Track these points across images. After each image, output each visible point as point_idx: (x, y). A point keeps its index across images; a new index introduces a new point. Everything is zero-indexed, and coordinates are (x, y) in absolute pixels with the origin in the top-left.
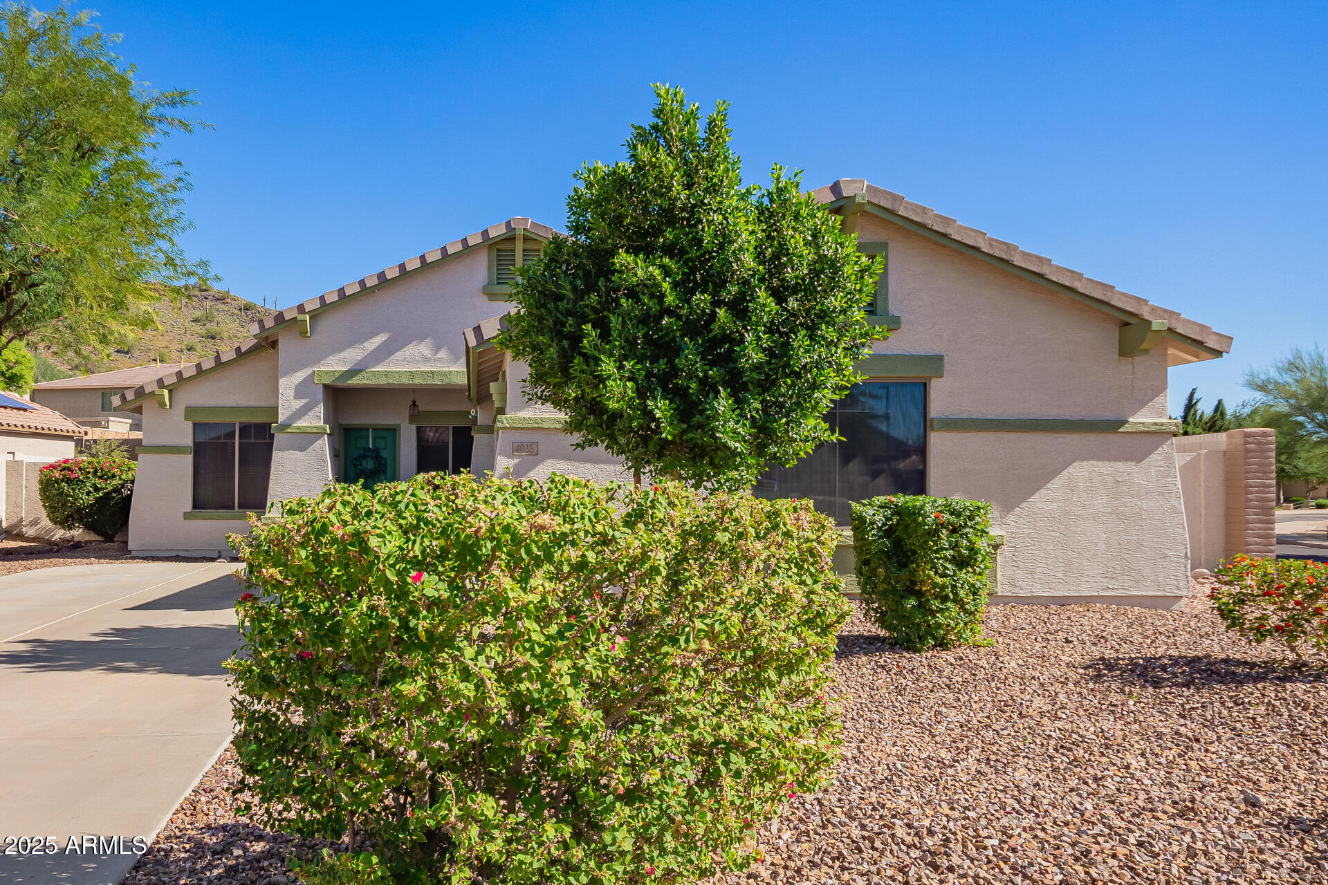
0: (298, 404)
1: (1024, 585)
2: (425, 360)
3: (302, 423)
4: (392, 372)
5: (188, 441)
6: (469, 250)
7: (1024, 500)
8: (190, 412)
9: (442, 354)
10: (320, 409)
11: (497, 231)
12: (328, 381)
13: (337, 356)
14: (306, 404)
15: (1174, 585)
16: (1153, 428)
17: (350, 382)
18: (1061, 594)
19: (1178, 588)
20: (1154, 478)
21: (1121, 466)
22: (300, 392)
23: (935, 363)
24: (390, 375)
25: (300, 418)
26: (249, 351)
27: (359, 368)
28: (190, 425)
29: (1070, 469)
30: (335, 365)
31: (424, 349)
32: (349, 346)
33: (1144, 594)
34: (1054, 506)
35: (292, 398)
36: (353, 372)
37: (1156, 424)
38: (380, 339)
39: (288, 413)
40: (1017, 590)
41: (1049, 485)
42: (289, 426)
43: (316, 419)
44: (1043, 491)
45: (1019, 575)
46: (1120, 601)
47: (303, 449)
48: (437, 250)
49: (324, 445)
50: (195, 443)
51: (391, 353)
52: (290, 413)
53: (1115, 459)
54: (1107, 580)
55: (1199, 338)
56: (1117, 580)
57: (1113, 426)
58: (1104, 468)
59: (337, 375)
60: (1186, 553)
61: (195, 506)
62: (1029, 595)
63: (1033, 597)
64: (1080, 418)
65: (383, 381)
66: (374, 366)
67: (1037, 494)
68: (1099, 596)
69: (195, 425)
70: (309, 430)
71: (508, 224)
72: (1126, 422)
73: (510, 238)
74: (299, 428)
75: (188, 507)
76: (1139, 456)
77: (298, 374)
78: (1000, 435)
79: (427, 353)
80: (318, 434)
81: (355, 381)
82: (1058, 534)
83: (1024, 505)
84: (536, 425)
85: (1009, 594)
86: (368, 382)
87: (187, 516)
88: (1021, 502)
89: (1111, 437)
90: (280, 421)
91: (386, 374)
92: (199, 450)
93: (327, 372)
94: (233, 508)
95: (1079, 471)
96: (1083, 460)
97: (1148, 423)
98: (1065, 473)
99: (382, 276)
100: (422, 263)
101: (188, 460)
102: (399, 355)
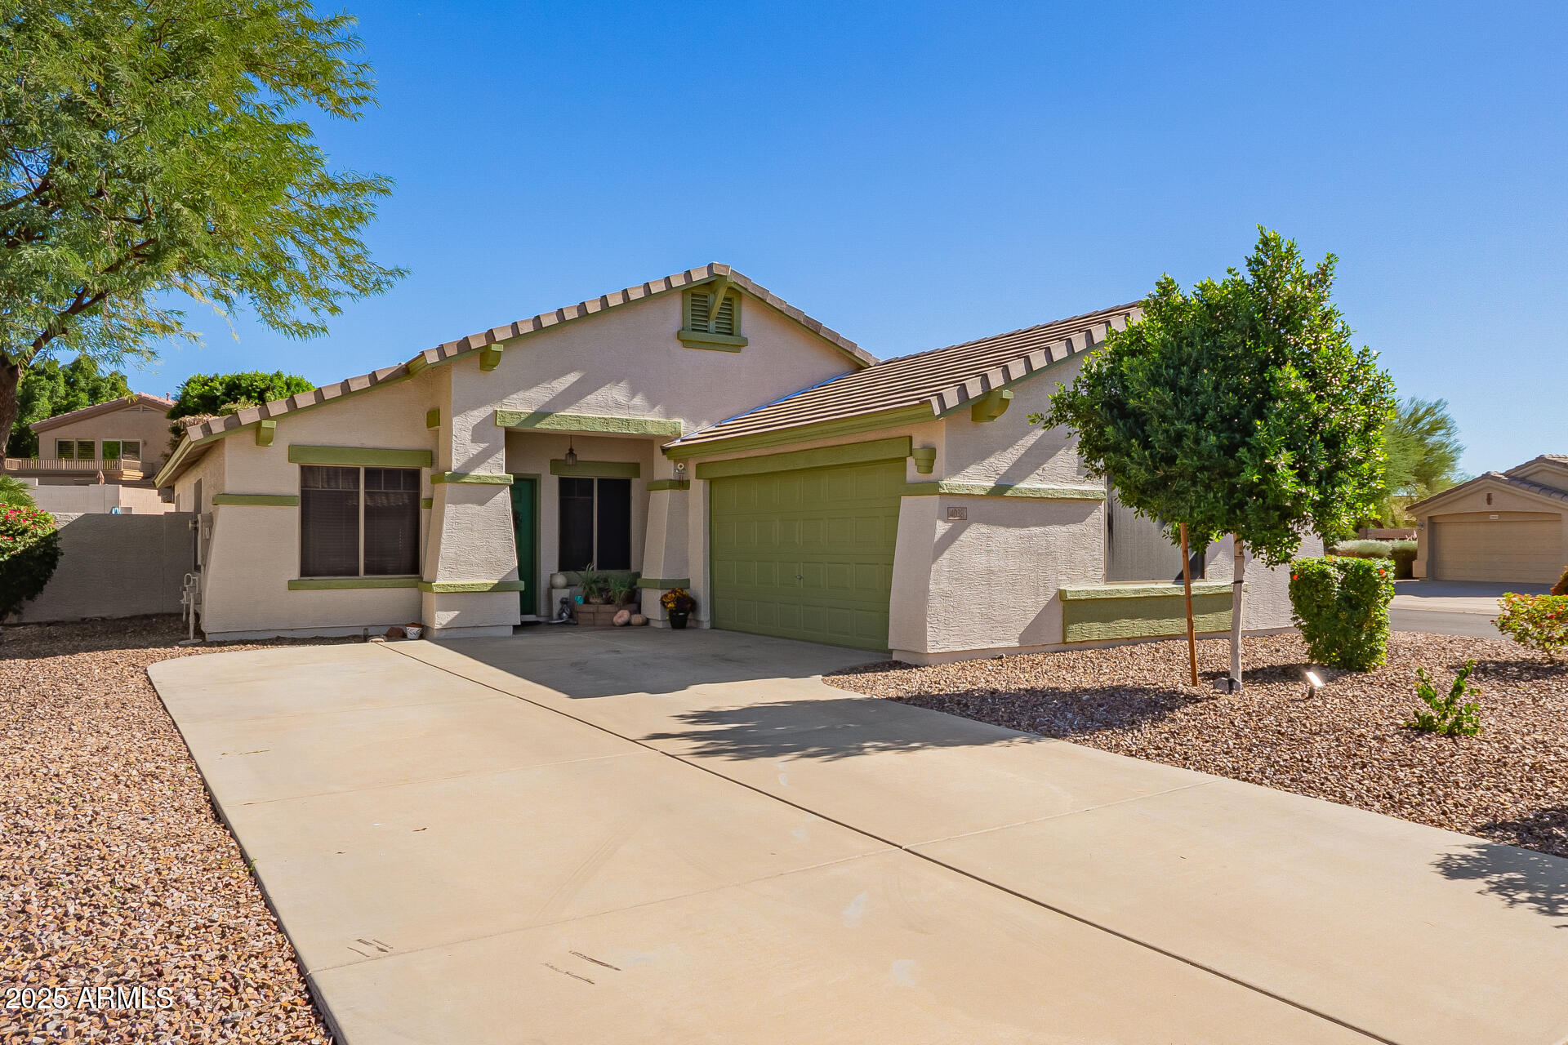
0: (475, 449)
2: (618, 405)
3: (480, 472)
4: (584, 418)
5: (294, 488)
6: (672, 291)
8: (295, 452)
9: (638, 401)
10: (502, 455)
11: (700, 276)
12: (512, 423)
13: (521, 394)
14: (485, 450)
17: (538, 426)
22: (478, 434)
24: (582, 420)
25: (478, 466)
26: (387, 380)
27: (547, 410)
28: (295, 469)
30: (519, 405)
31: (616, 393)
32: (536, 384)
35: (468, 442)
36: (540, 415)
38: (572, 378)
39: (463, 459)
42: (465, 475)
43: (495, 469)
47: (482, 502)
48: (640, 287)
49: (504, 497)
50: (303, 492)
51: (582, 396)
52: (466, 459)
59: (523, 417)
61: (305, 572)
65: (575, 427)
66: (563, 409)
69: (303, 468)
70: (490, 481)
71: (710, 267)
73: (711, 284)
74: (479, 477)
75: (295, 573)
77: (475, 413)
79: (622, 399)
80: (498, 486)
81: (543, 426)
84: (968, 492)
86: (558, 427)
87: (292, 585)
90: (454, 468)
91: (578, 419)
92: (307, 499)
93: (511, 414)
94: (357, 574)
99: (582, 307)
100: (624, 299)
101: (294, 513)
102: (590, 398)
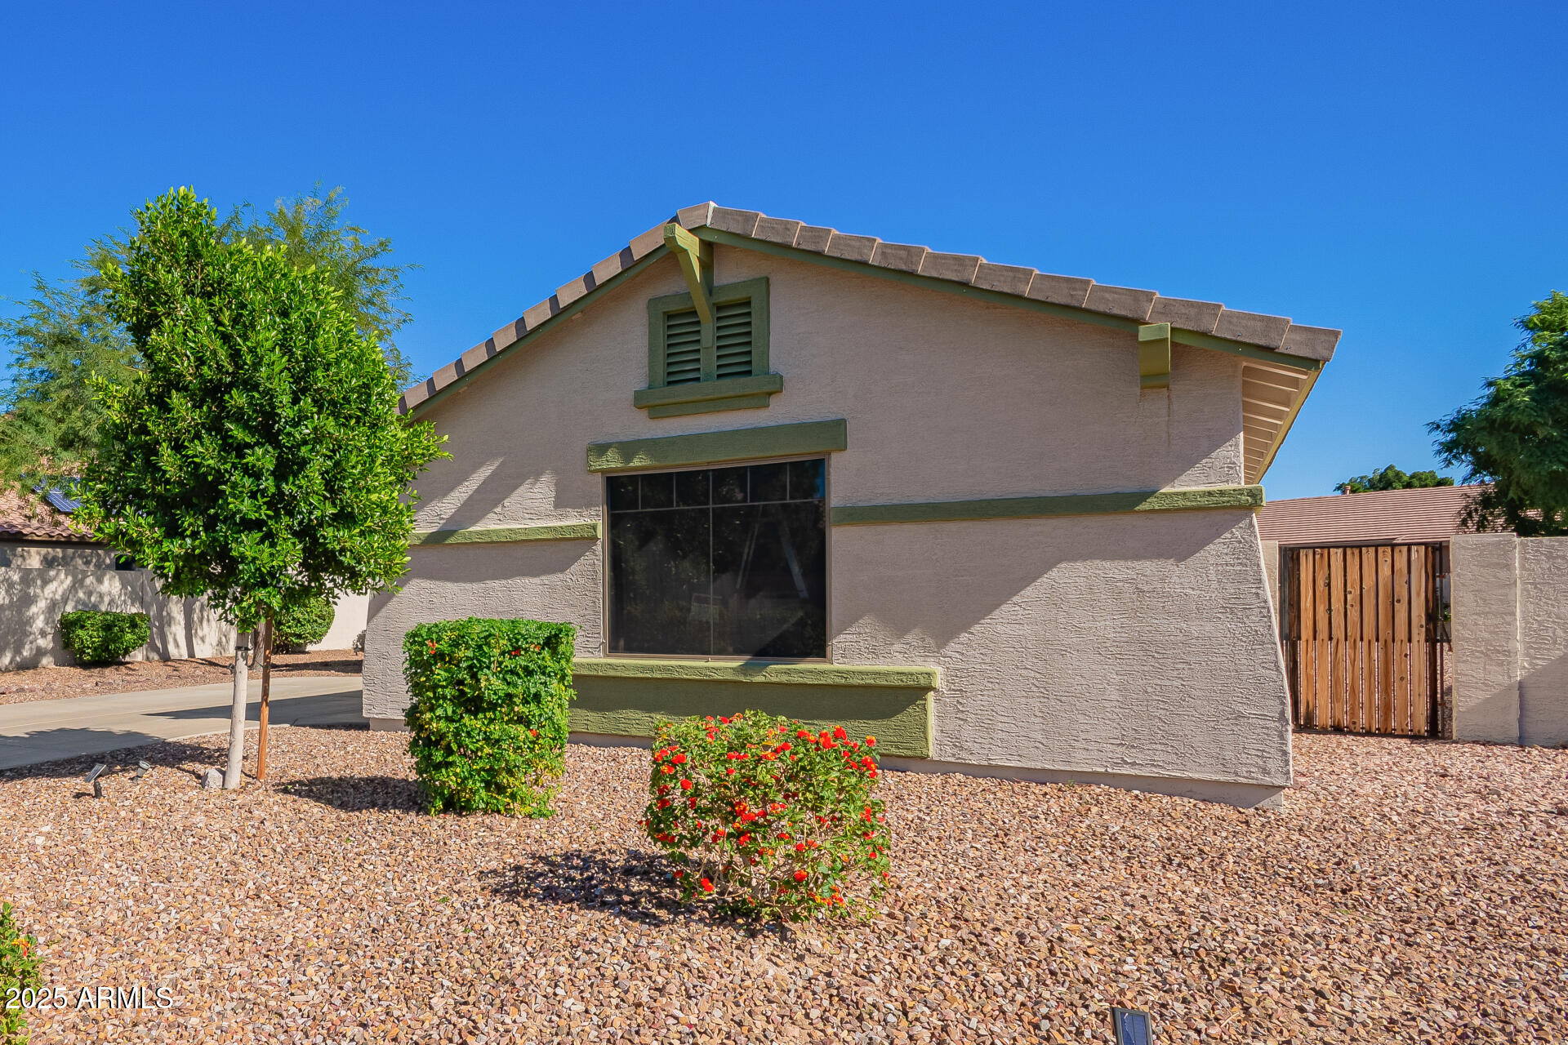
1: (976, 748)
7: (976, 621)
15: (1256, 765)
16: (1204, 501)
18: (1039, 766)
19: (1265, 772)
20: (1215, 585)
21: (1149, 567)
23: (835, 431)
29: (1054, 573)
33: (1196, 776)
34: (1026, 630)
37: (1210, 494)
40: (964, 755)
41: (1015, 599)
44: (1004, 607)
45: (968, 732)
46: (1151, 785)
53: (1137, 557)
54: (1120, 749)
55: (1262, 342)
56: (1142, 750)
57: (1124, 502)
58: (1118, 570)
60: (1282, 713)
62: (985, 763)
63: (990, 766)
64: (1072, 492)
67: (997, 612)
68: (1106, 774)
72: (1152, 493)
76: (1181, 552)
78: (936, 526)
82: (1033, 674)
83: (976, 628)
85: (953, 760)
88: (970, 625)
89: (1125, 520)
95: (1067, 576)
96: (1074, 559)
97: (1194, 494)
98: (1044, 579)
